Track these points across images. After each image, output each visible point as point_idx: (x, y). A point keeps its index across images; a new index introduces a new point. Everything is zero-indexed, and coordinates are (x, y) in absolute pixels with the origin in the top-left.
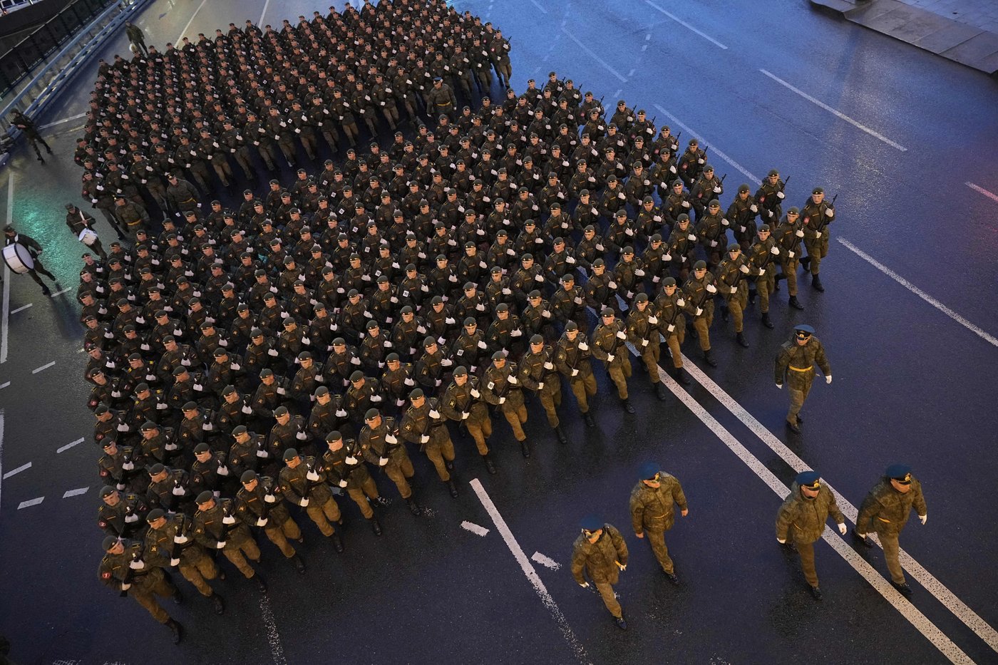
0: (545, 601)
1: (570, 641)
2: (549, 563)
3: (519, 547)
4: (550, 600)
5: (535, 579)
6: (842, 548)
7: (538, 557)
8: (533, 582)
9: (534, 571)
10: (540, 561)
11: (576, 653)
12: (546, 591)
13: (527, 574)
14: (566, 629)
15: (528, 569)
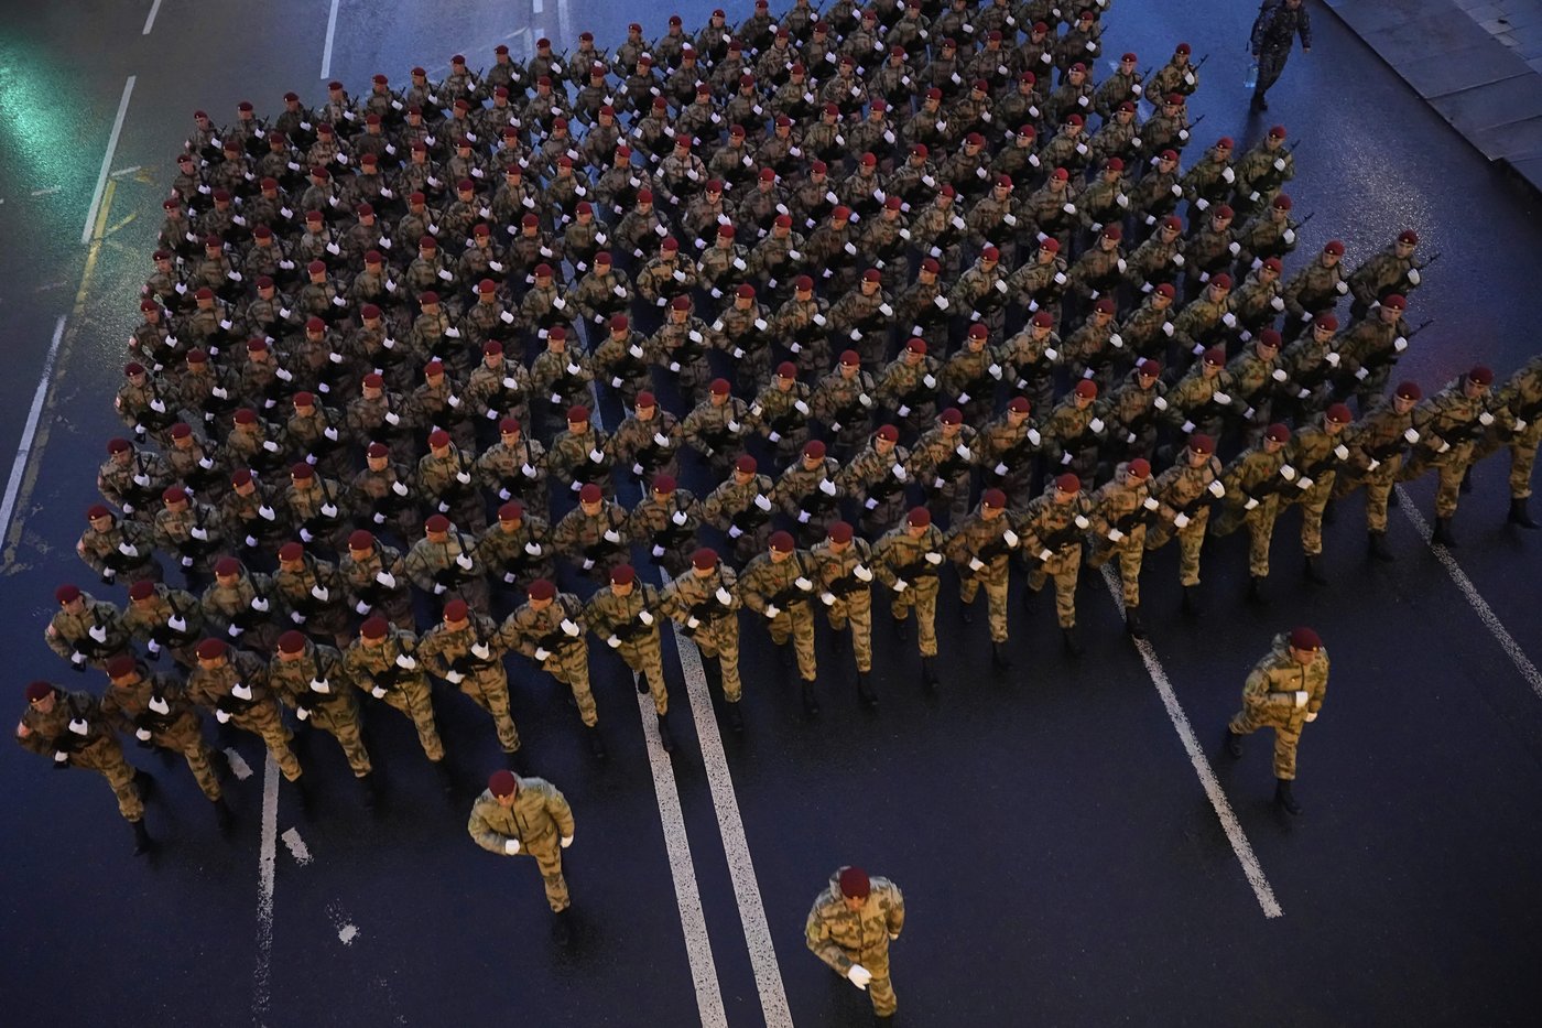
0: (262, 909)
1: (258, 981)
2: (300, 850)
3: (276, 813)
4: (268, 909)
5: (268, 869)
6: (701, 966)
7: (292, 838)
8: (263, 874)
9: (273, 856)
10: (289, 845)
11: (255, 1003)
12: (271, 893)
13: (262, 859)
14: (263, 961)
15: (268, 851)
